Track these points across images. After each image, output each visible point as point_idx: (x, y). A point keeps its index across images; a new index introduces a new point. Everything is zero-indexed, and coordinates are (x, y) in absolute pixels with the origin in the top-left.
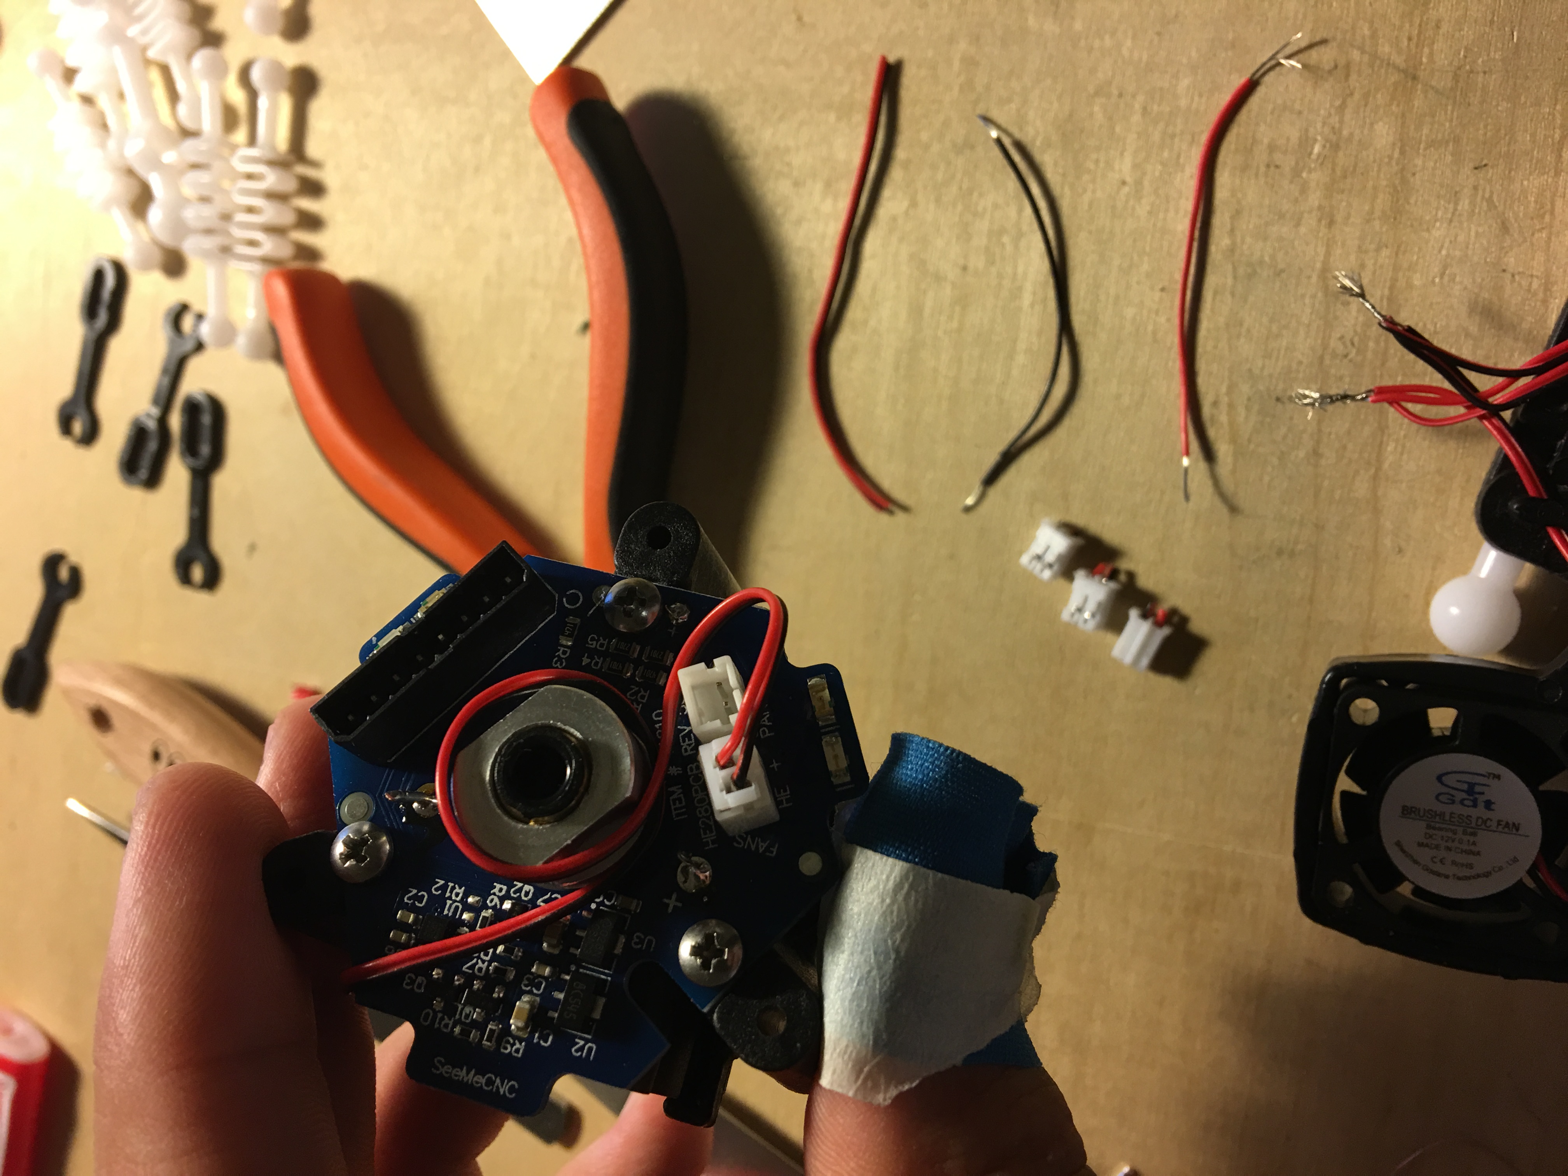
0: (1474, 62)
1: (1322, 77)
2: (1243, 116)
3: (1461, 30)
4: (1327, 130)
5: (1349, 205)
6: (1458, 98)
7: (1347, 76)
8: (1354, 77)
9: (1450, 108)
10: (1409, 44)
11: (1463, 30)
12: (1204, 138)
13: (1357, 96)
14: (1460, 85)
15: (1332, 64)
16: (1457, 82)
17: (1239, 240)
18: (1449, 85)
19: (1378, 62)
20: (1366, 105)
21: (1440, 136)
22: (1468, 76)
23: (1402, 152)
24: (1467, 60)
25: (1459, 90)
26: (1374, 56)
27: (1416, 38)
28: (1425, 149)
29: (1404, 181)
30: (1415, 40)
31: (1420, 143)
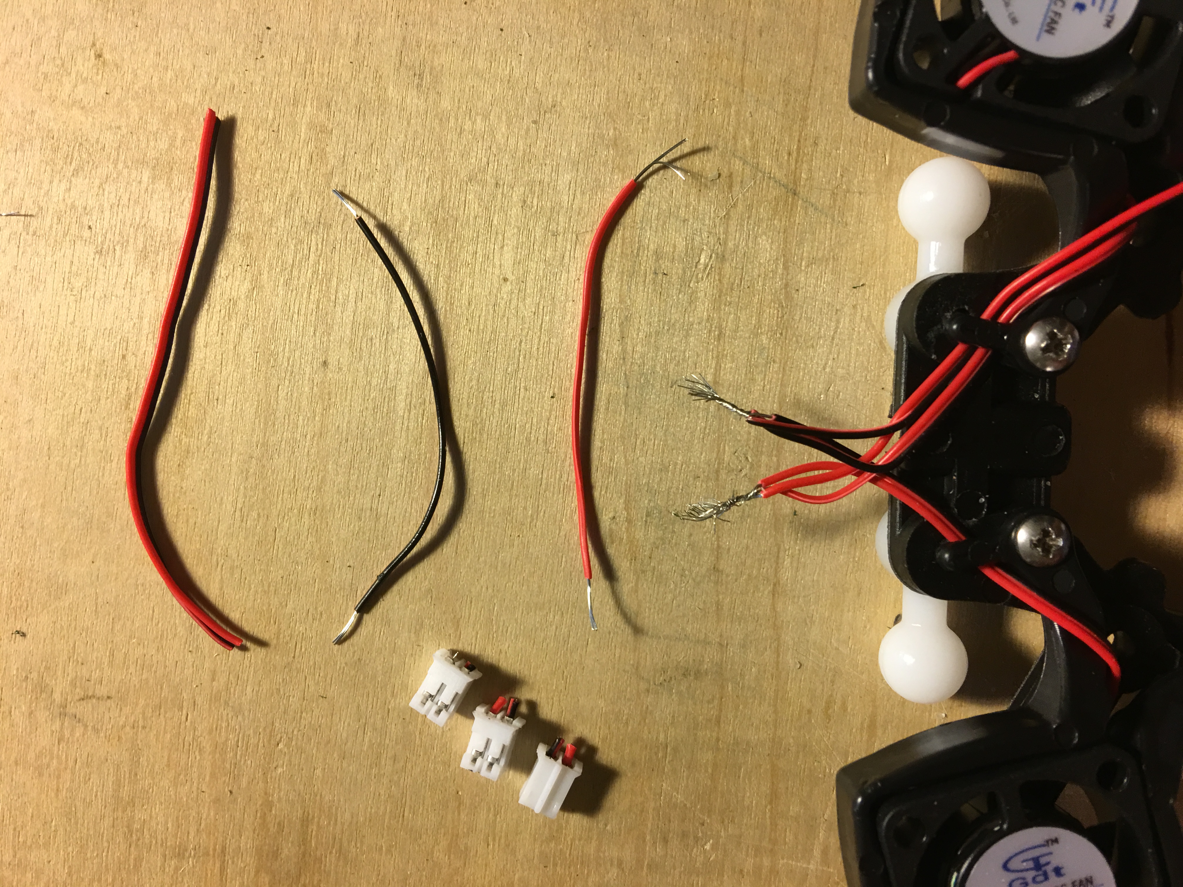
0: (850, 181)
1: (706, 186)
2: (627, 219)
3: (838, 149)
4: (712, 240)
5: (737, 318)
6: (836, 216)
7: (730, 187)
8: (736, 188)
9: (828, 226)
10: (789, 158)
11: (839, 149)
12: (589, 239)
13: (740, 207)
14: (837, 203)
15: (715, 173)
16: (835, 201)
17: (629, 348)
18: (828, 203)
19: (760, 174)
20: (749, 217)
21: (820, 255)
22: (845, 196)
23: (786, 267)
24: (844, 179)
25: (837, 208)
26: (756, 168)
27: (795, 153)
28: (807, 266)
29: (788, 297)
30: (795, 155)
31: (802, 260)
